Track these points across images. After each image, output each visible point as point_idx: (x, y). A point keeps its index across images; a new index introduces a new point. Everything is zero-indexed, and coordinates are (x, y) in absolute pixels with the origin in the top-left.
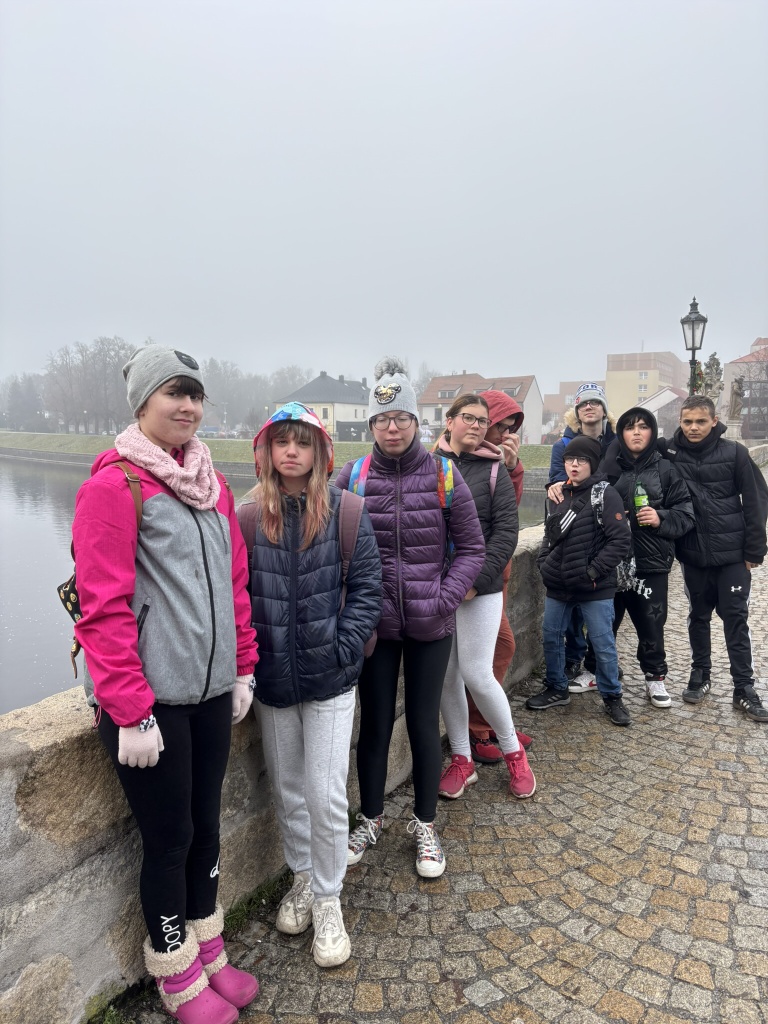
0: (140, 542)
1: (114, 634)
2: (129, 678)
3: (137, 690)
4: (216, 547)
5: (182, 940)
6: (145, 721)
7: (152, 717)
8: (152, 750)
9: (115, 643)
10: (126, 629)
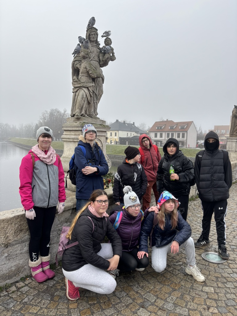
0: (33, 171)
1: (26, 190)
2: (28, 200)
3: (29, 203)
4: (52, 173)
5: (37, 259)
6: (31, 209)
7: (32, 209)
8: (32, 216)
9: (26, 192)
10: (29, 189)
